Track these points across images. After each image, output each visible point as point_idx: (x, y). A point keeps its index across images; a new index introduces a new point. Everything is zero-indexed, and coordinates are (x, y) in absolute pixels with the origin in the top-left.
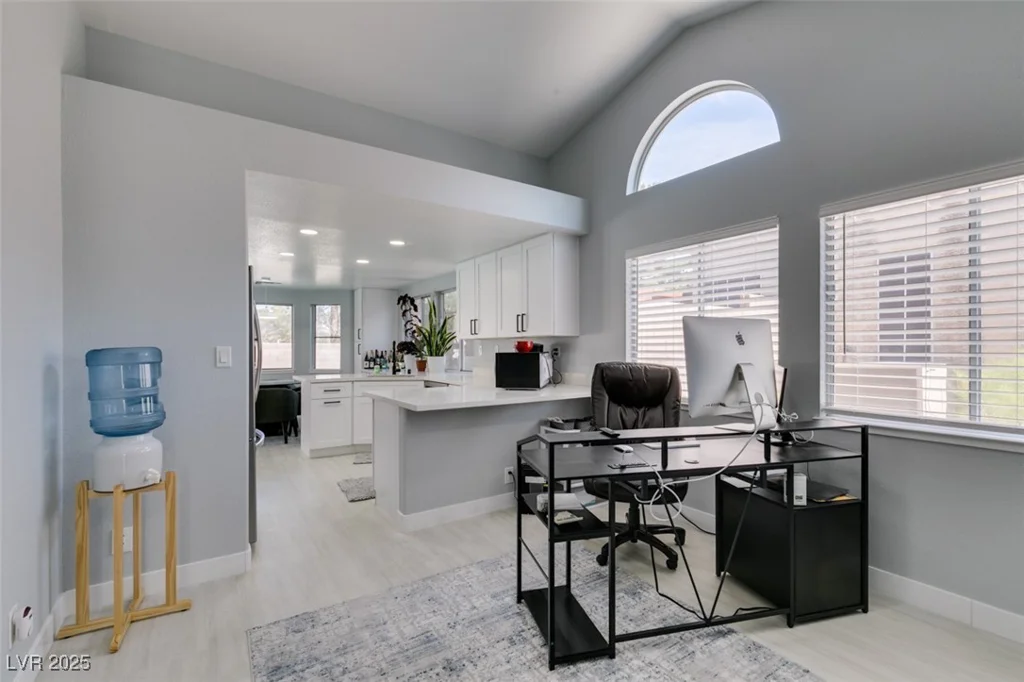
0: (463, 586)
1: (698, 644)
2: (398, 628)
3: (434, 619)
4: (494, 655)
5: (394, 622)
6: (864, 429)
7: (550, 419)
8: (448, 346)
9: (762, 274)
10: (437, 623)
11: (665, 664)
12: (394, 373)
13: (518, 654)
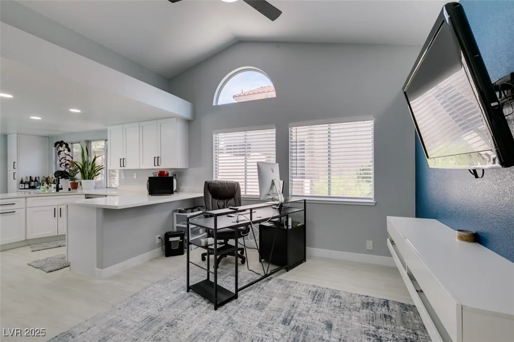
0: (155, 293)
1: (263, 285)
2: (131, 320)
3: (149, 311)
4: (188, 313)
5: (127, 319)
6: (305, 200)
7: (179, 209)
8: (97, 174)
9: (252, 144)
10: (152, 311)
11: (255, 294)
12: (57, 190)
13: (199, 310)
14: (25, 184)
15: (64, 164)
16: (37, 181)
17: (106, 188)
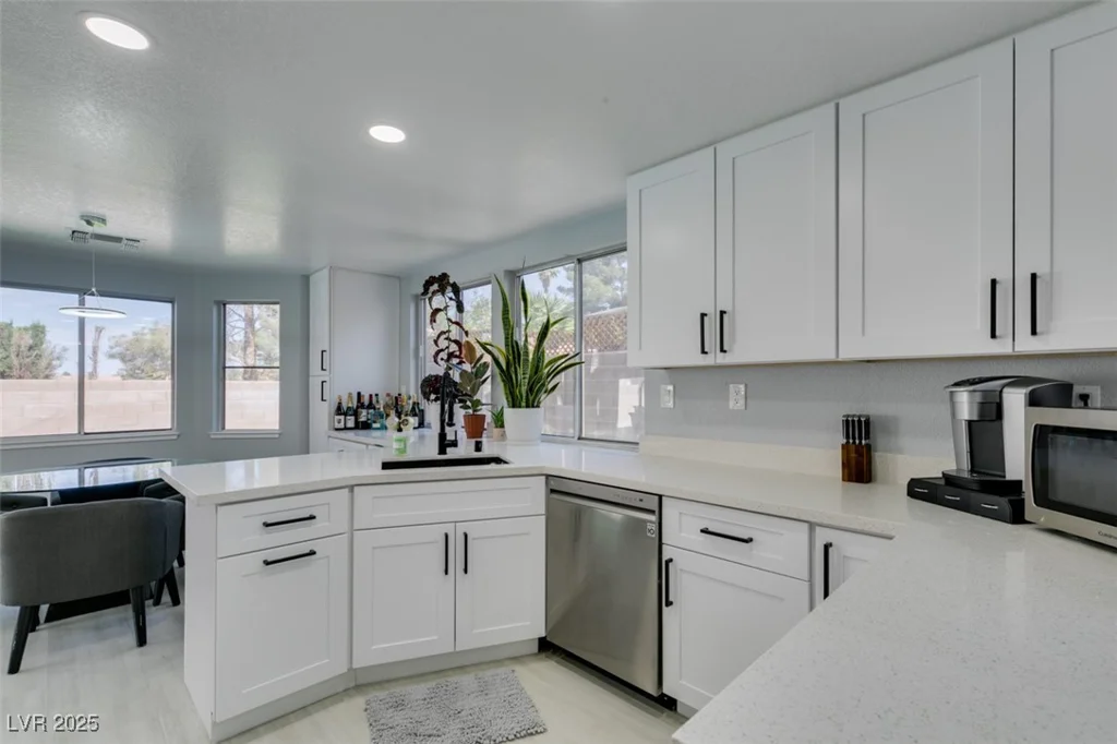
8: (551, 387)
12: (443, 448)
14: (345, 414)
15: (444, 355)
16: (374, 408)
17: (579, 439)
